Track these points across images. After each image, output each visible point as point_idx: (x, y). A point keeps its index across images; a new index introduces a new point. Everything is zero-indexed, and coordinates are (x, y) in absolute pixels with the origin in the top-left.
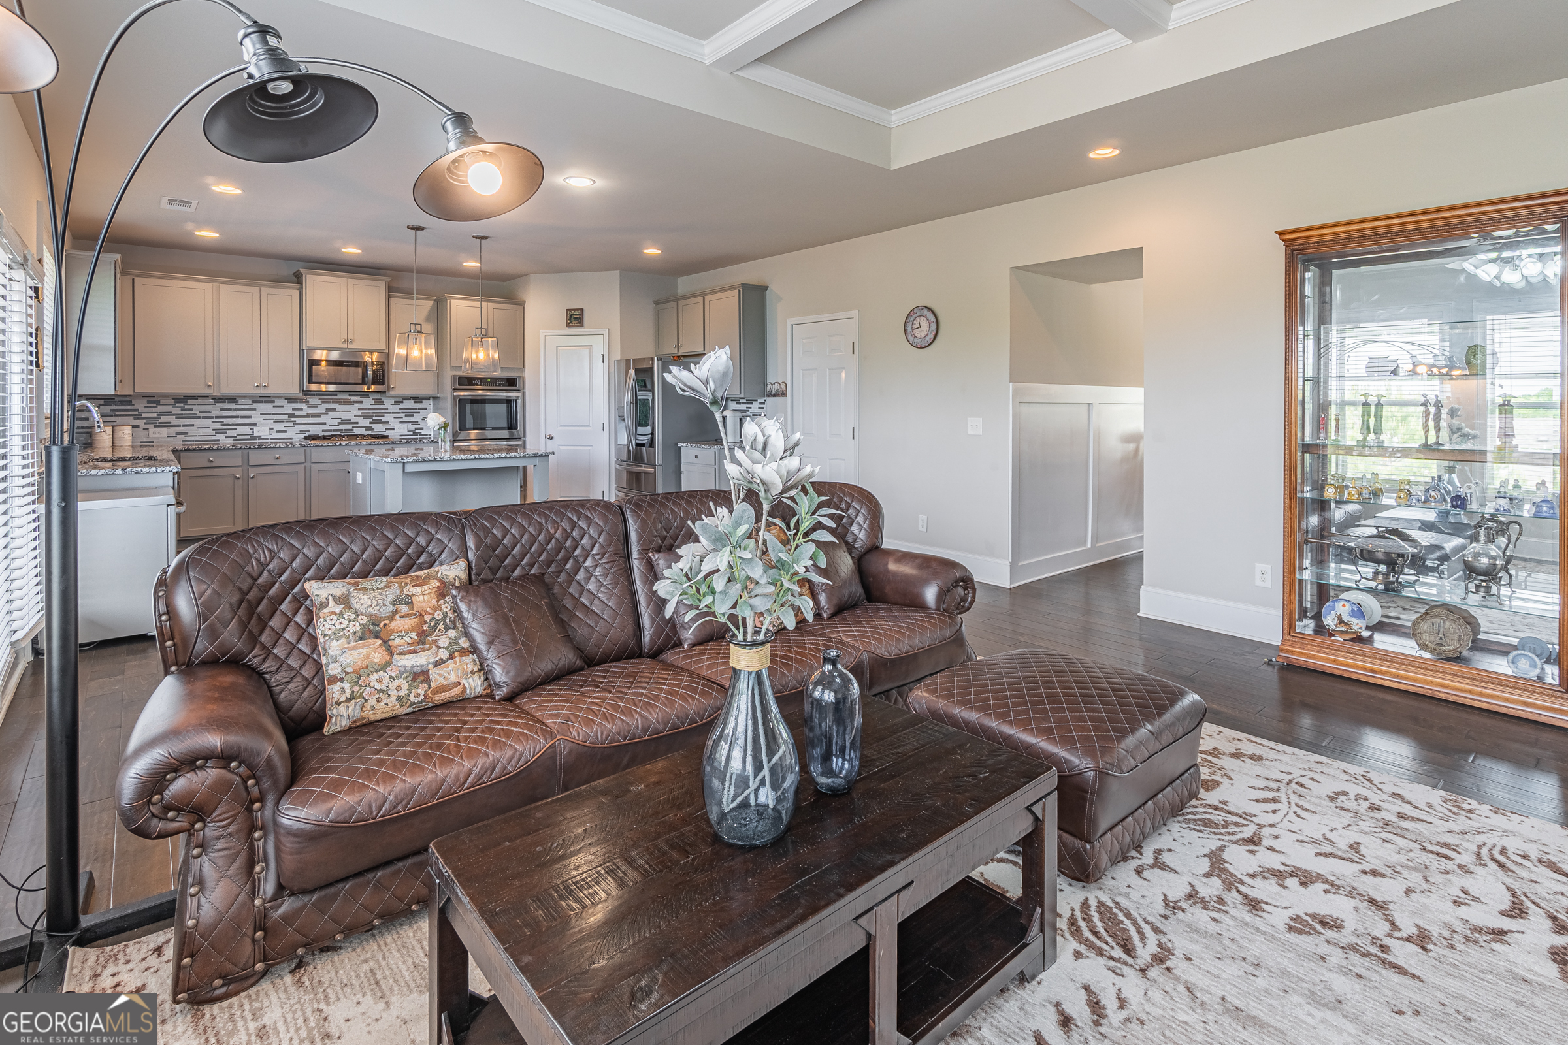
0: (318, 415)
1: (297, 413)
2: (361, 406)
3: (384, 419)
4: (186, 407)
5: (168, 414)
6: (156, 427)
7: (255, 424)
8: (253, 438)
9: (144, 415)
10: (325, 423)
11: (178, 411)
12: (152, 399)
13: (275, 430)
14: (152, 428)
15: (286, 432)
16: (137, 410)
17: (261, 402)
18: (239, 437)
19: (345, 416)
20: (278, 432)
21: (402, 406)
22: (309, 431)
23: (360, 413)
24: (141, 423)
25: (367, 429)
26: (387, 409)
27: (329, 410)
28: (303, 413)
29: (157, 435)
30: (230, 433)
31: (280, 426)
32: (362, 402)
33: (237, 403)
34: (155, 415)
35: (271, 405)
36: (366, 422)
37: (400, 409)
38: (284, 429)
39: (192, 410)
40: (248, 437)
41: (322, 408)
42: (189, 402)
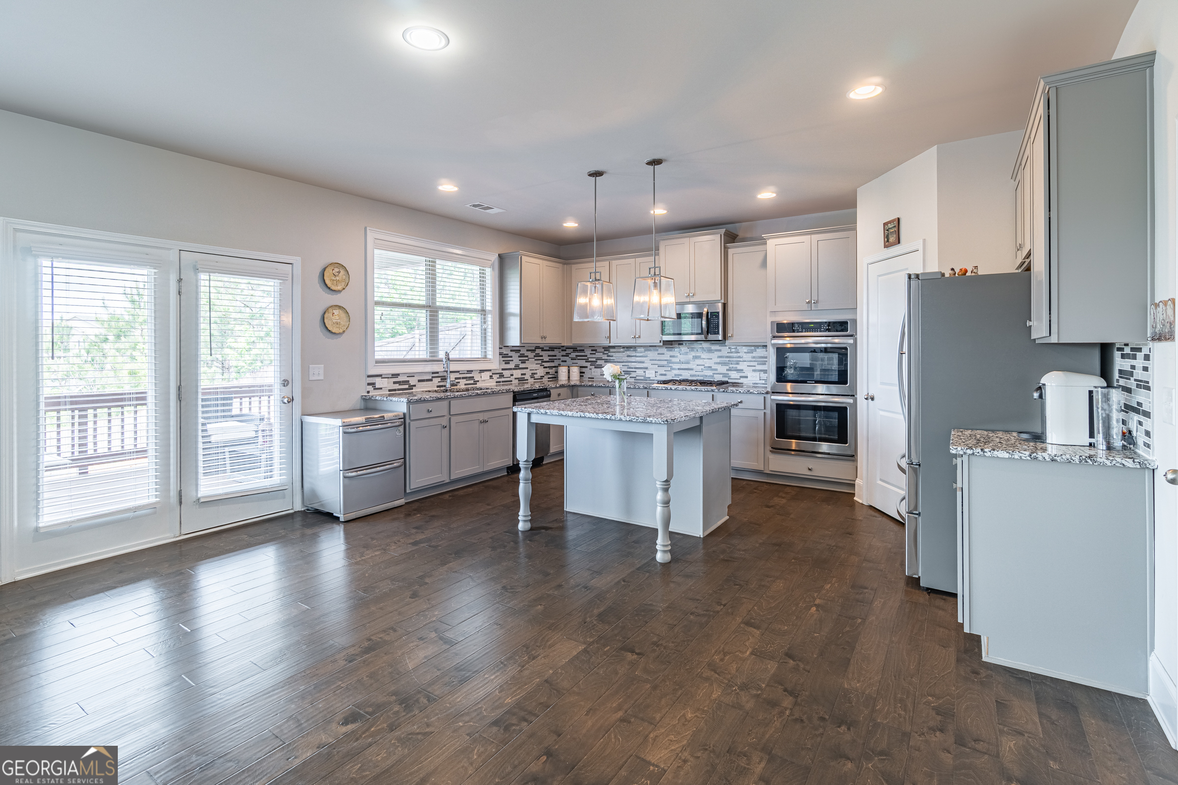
0: (688, 363)
1: (674, 360)
2: (719, 354)
3: (739, 367)
4: (609, 354)
5: (601, 359)
6: (595, 367)
7: (647, 368)
8: (646, 379)
9: (590, 359)
10: (692, 369)
11: (605, 357)
12: (594, 349)
13: (659, 373)
14: (594, 370)
15: (665, 375)
16: (586, 356)
17: (650, 350)
18: (637, 378)
19: (708, 363)
20: (662, 375)
21: (754, 354)
22: (681, 375)
23: (718, 360)
24: (588, 364)
25: (725, 375)
26: (739, 357)
27: (696, 357)
28: (677, 360)
29: (596, 374)
30: (633, 375)
31: (661, 371)
32: (720, 350)
33: (635, 351)
34: (594, 360)
35: (657, 352)
36: (723, 369)
37: (754, 357)
38: (664, 373)
39: (612, 356)
40: (642, 378)
41: (690, 356)
42: (612, 350)
